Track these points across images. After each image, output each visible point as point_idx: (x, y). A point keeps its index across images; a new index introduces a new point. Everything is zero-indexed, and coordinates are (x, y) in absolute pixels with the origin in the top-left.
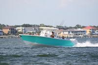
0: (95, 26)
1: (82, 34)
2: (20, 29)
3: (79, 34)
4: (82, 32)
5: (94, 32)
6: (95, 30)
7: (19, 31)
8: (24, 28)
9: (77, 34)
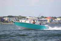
0: (53, 17)
1: (45, 22)
2: (6, 19)
3: (43, 22)
4: (45, 20)
5: (52, 21)
6: (53, 19)
7: (6, 20)
8: (9, 18)
9: (42, 22)
